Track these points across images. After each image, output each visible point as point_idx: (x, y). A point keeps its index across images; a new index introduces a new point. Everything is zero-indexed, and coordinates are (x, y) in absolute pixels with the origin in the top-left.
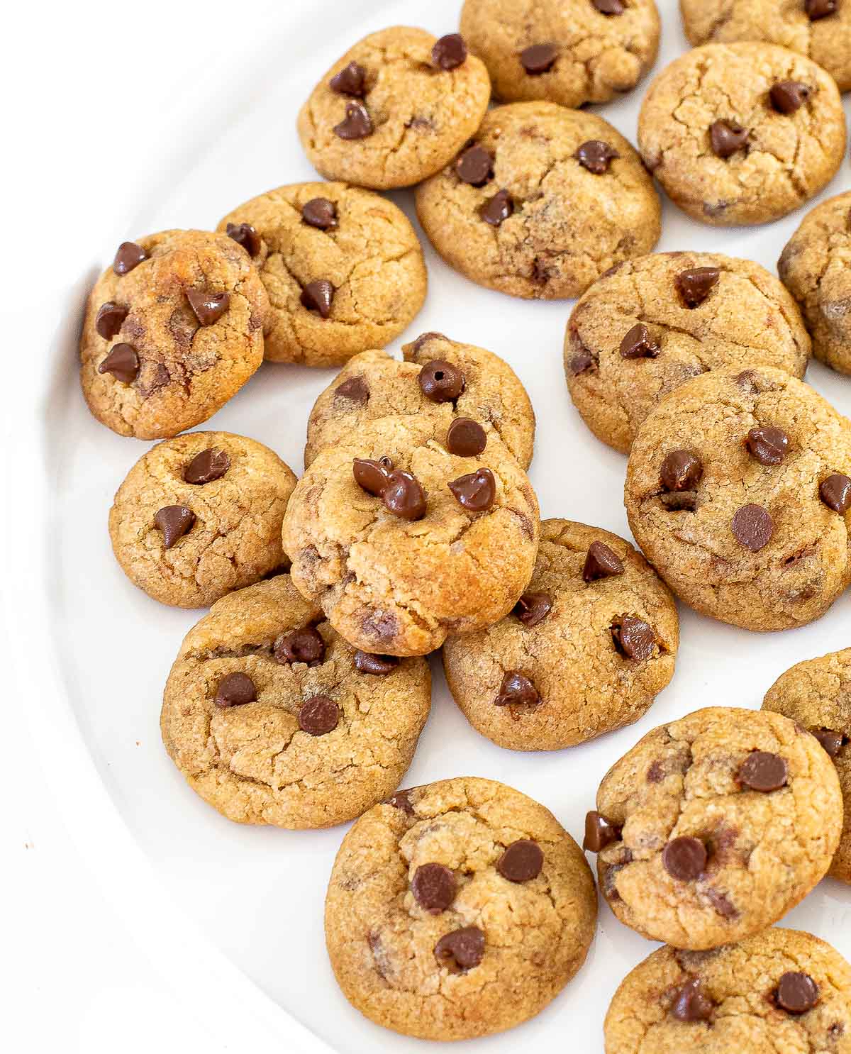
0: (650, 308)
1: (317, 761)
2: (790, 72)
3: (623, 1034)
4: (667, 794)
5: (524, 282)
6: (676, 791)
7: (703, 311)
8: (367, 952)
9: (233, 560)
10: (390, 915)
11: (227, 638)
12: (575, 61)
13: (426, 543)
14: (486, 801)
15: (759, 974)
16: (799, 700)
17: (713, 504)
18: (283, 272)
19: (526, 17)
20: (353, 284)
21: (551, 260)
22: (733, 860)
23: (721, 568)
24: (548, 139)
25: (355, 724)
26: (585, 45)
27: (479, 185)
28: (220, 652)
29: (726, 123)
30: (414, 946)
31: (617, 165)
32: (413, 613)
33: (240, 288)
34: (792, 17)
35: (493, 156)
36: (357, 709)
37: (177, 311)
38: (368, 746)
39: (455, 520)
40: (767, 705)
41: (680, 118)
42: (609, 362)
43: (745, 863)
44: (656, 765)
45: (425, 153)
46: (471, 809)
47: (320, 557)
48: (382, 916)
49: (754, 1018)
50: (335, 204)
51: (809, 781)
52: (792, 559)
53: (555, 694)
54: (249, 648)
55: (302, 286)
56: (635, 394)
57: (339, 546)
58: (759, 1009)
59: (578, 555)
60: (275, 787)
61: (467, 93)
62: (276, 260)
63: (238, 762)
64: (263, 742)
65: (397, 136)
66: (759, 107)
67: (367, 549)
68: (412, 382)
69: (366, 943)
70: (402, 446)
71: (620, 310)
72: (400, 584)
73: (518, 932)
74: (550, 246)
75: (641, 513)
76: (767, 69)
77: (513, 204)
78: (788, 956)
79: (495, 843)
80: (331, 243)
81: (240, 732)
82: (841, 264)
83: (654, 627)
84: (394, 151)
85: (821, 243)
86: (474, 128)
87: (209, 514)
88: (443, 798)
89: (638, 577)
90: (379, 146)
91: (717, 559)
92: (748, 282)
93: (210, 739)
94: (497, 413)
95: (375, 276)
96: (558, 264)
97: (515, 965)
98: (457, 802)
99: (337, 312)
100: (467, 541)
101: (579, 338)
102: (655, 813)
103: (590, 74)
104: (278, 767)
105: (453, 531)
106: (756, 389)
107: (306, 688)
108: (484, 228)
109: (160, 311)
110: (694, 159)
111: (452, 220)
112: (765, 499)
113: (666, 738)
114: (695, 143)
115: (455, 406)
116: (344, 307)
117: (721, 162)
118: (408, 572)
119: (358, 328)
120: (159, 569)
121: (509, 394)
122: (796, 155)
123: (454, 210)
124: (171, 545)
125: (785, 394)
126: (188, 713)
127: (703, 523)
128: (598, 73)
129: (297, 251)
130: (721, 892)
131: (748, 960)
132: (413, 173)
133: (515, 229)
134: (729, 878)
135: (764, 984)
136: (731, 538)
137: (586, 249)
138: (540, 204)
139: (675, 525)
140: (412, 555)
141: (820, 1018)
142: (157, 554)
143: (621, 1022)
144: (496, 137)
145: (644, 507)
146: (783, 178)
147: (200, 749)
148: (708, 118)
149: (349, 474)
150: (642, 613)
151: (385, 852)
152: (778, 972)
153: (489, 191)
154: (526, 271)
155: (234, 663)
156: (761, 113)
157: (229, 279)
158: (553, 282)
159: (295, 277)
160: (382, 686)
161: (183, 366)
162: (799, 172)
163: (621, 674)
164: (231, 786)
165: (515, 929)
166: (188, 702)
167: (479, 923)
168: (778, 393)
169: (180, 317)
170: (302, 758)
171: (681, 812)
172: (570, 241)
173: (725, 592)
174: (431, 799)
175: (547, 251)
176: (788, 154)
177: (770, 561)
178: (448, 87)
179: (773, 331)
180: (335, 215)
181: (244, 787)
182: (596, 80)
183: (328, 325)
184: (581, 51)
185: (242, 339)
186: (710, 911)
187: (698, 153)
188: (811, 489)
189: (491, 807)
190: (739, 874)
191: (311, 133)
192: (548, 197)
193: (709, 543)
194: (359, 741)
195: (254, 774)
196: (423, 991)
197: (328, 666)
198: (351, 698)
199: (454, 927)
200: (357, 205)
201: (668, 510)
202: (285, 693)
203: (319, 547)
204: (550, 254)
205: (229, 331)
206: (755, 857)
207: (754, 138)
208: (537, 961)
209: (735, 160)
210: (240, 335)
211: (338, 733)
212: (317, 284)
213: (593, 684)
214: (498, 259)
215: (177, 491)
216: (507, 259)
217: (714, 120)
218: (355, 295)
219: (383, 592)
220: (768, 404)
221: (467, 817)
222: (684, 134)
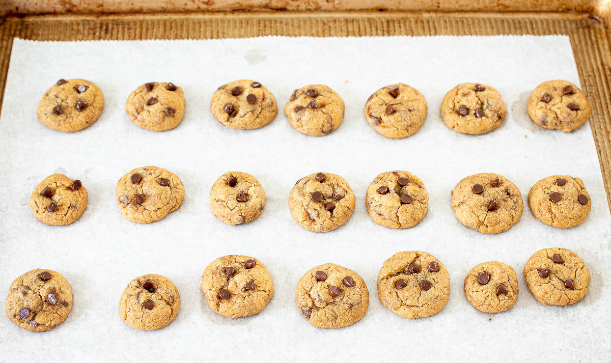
1: (430, 297)
11: (393, 271)
25: (436, 285)
28: (391, 276)
36: (434, 281)
38: (441, 290)
54: (398, 273)
60: (420, 307)
63: (408, 302)
64: (414, 295)
65: (66, 210)
81: (407, 294)
84: (65, 215)
90: (61, 214)
93: (399, 298)
104: (420, 301)
107: (419, 279)
126: (391, 293)
147: (397, 301)
155: (397, 277)
164: (408, 309)
166: (389, 291)
170: (426, 297)
181: (412, 308)
191: (37, 209)
194: (438, 289)
195: (414, 305)
197: (422, 272)
198: (432, 279)
202: (414, 282)
211: (432, 288)
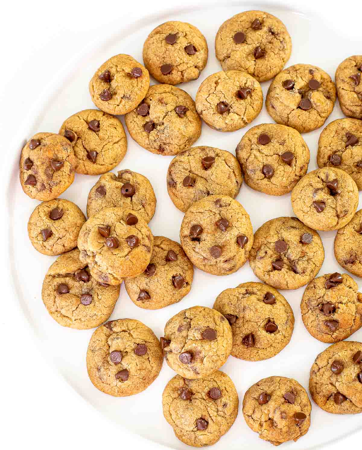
0: (193, 169)
1: (85, 314)
2: (245, 84)
3: (167, 400)
4: (183, 336)
5: (156, 150)
6: (185, 336)
7: (209, 172)
8: (97, 372)
9: (64, 246)
10: (104, 363)
12: (178, 71)
13: (117, 257)
14: (133, 329)
15: (205, 387)
16: (224, 304)
17: (205, 242)
18: (81, 147)
19: (163, 54)
20: (103, 153)
21: (165, 146)
22: (199, 360)
23: (206, 261)
24: (166, 104)
25: (97, 303)
26: (181, 66)
27: (144, 116)
29: (223, 103)
30: (110, 373)
31: (188, 113)
32: (113, 276)
33: (67, 159)
34: (249, 58)
35: (149, 107)
36: (98, 297)
37: (48, 167)
38: (100, 310)
39: (127, 250)
40: (214, 307)
41: (208, 101)
42: (179, 186)
43: (202, 361)
44: (180, 327)
45: (127, 107)
46: (128, 331)
47: (87, 255)
48: (101, 363)
49: (203, 400)
50: (99, 121)
51: (222, 338)
52: (227, 261)
53: (154, 297)
54: (67, 275)
55: (87, 151)
56: (186, 198)
57: (93, 253)
58: (204, 397)
59: (164, 252)
60: (73, 320)
61: (142, 87)
62: (80, 141)
63: (63, 312)
64: (70, 307)
65: (119, 101)
66: (234, 97)
67: (101, 256)
68: (119, 190)
69: (97, 370)
70: (113, 221)
71: (184, 168)
72: (110, 268)
73: (139, 372)
74: (165, 142)
75: (184, 241)
76: (238, 84)
77: (154, 126)
78: (215, 381)
79: (134, 343)
80: (97, 137)
81: (64, 303)
82: (253, 157)
83: (185, 277)
84: (118, 105)
85: (249, 147)
86: (144, 97)
87: (57, 233)
88: (121, 327)
89: (182, 260)
90: (113, 104)
91: (205, 259)
92: (224, 161)
93: (55, 304)
94: (144, 202)
95: (110, 150)
96: (167, 147)
97: (138, 380)
98: (124, 329)
99: (98, 162)
100: (129, 257)
101: (171, 175)
102: (179, 342)
103: (183, 76)
104: (74, 314)
105: (126, 253)
106: (221, 206)
107: (83, 289)
108: (145, 134)
109: (42, 167)
110: (212, 115)
111: (135, 129)
112: (221, 242)
113: (184, 316)
114: (212, 110)
115: (131, 199)
116: (100, 160)
117: (221, 115)
118: (112, 265)
119: (104, 166)
120: (42, 247)
121: (148, 195)
122: (245, 113)
123: (136, 126)
124: (45, 241)
125: (230, 207)
126: (49, 295)
127: (201, 248)
128: (186, 75)
129: (86, 140)
130: (195, 368)
131: (203, 382)
132: (123, 112)
133: (154, 135)
134: (197, 365)
135: (206, 390)
136: (209, 253)
137: (176, 143)
138: (162, 127)
139: (193, 246)
140: (113, 260)
141: (221, 401)
142: (41, 242)
143: (166, 396)
144: (151, 100)
145: (185, 239)
146: (240, 121)
147: (52, 306)
148: (217, 101)
149: (97, 230)
150: (182, 273)
151: (103, 343)
152: (211, 386)
153: (147, 119)
154: (157, 148)
155: (63, 280)
156: (234, 99)
157: (64, 156)
158: (165, 152)
159: (85, 148)
160: (105, 291)
161: (49, 184)
162: (245, 119)
163: (174, 292)
164: (61, 318)
165: (138, 371)
166: (49, 292)
167: (128, 369)
168: (228, 207)
169: (48, 169)
170: (81, 312)
171: (186, 343)
172: (171, 140)
173: (207, 267)
174: (117, 327)
175: (164, 143)
176: (242, 114)
177: (220, 261)
178: (135, 85)
179: (230, 180)
180: (98, 126)
181: (65, 318)
182: (185, 77)
183: (95, 165)
184: (180, 68)
185: (67, 176)
186: (192, 372)
187: (213, 113)
188: (234, 240)
189: (134, 332)
190: (200, 364)
191: (93, 93)
192: (165, 125)
193: (203, 254)
194: (98, 308)
195: (67, 315)
196: (112, 385)
197: (90, 283)
198: (96, 294)
199: (121, 369)
200: (105, 122)
201: (192, 240)
202: (77, 291)
203: (88, 252)
204: (165, 144)
205: (64, 174)
206: (205, 360)
207: (232, 108)
208: (144, 378)
209: (225, 115)
210: (67, 174)
211: (92, 305)
212: (92, 151)
213: (166, 295)
214: (149, 144)
215: (47, 223)
216: (151, 144)
217: (219, 102)
218: (103, 157)
219: (105, 270)
220: (224, 211)
221: (127, 334)
222: (209, 107)
